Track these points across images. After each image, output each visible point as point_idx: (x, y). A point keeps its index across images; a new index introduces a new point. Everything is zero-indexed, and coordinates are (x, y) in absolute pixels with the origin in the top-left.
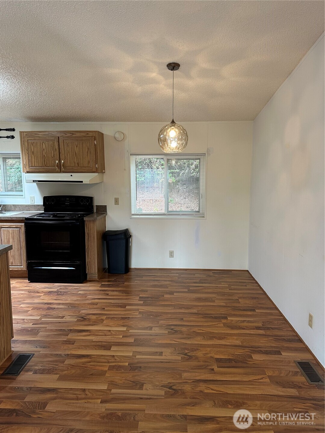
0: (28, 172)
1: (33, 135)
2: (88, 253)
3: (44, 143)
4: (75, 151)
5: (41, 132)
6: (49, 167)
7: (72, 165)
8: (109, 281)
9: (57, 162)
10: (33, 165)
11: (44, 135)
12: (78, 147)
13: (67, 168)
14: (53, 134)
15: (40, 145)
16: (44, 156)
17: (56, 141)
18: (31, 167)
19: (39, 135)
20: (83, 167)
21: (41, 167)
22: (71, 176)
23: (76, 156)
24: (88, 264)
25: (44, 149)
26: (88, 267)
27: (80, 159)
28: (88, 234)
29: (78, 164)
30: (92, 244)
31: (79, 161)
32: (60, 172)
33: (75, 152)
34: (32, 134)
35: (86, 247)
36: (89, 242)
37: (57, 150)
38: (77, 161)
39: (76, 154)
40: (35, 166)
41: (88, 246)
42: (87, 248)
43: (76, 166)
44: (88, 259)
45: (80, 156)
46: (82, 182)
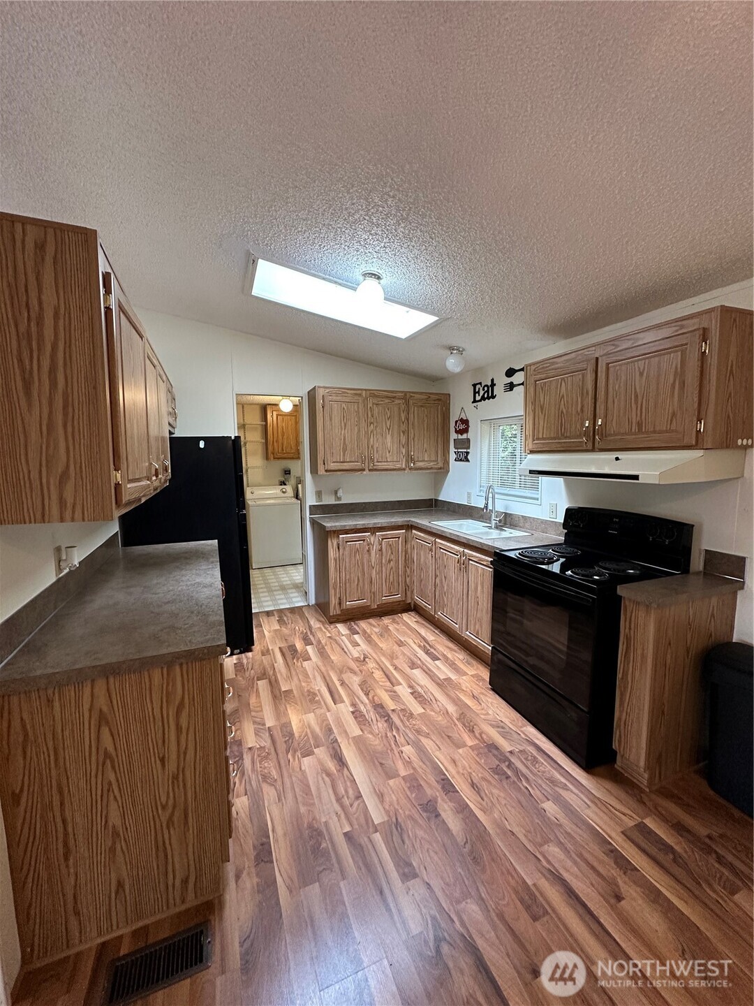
0: (532, 452)
1: (547, 367)
2: (622, 695)
3: (565, 381)
4: (635, 389)
5: (561, 356)
6: (569, 438)
7: (622, 431)
8: (679, 828)
9: (587, 425)
10: (541, 436)
11: (567, 361)
12: (644, 378)
13: (609, 438)
14: (587, 353)
15: (557, 388)
16: (562, 412)
17: (589, 371)
18: (538, 439)
19: (557, 364)
20: (654, 432)
21: (555, 439)
22: (617, 459)
23: (636, 403)
24: (619, 726)
25: (563, 396)
26: (618, 733)
27: (647, 409)
28: (628, 639)
29: (639, 425)
30: (637, 673)
31: (643, 417)
32: (593, 450)
33: (636, 392)
34: (545, 366)
35: (619, 675)
36: (628, 664)
37: (590, 393)
38: (638, 418)
39: (636, 396)
40: (543, 439)
41: (625, 674)
42: (622, 678)
43: (633, 430)
44: (621, 712)
45: (648, 401)
46: (636, 477)
